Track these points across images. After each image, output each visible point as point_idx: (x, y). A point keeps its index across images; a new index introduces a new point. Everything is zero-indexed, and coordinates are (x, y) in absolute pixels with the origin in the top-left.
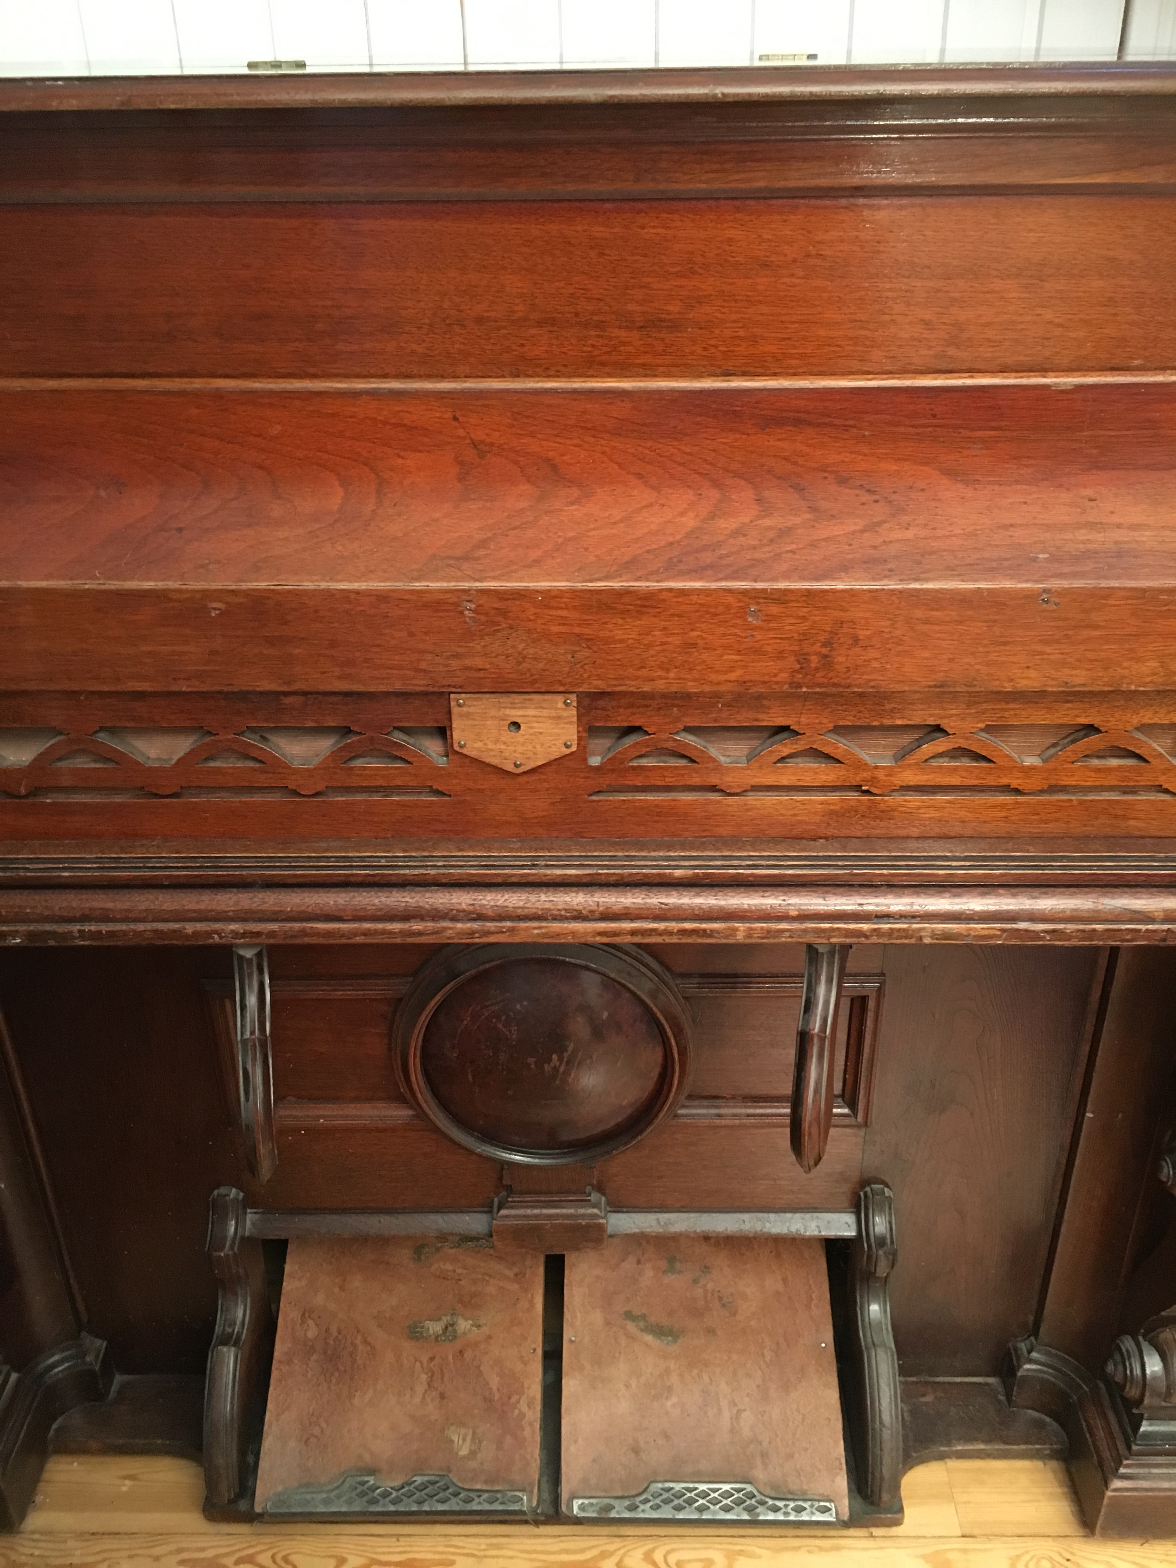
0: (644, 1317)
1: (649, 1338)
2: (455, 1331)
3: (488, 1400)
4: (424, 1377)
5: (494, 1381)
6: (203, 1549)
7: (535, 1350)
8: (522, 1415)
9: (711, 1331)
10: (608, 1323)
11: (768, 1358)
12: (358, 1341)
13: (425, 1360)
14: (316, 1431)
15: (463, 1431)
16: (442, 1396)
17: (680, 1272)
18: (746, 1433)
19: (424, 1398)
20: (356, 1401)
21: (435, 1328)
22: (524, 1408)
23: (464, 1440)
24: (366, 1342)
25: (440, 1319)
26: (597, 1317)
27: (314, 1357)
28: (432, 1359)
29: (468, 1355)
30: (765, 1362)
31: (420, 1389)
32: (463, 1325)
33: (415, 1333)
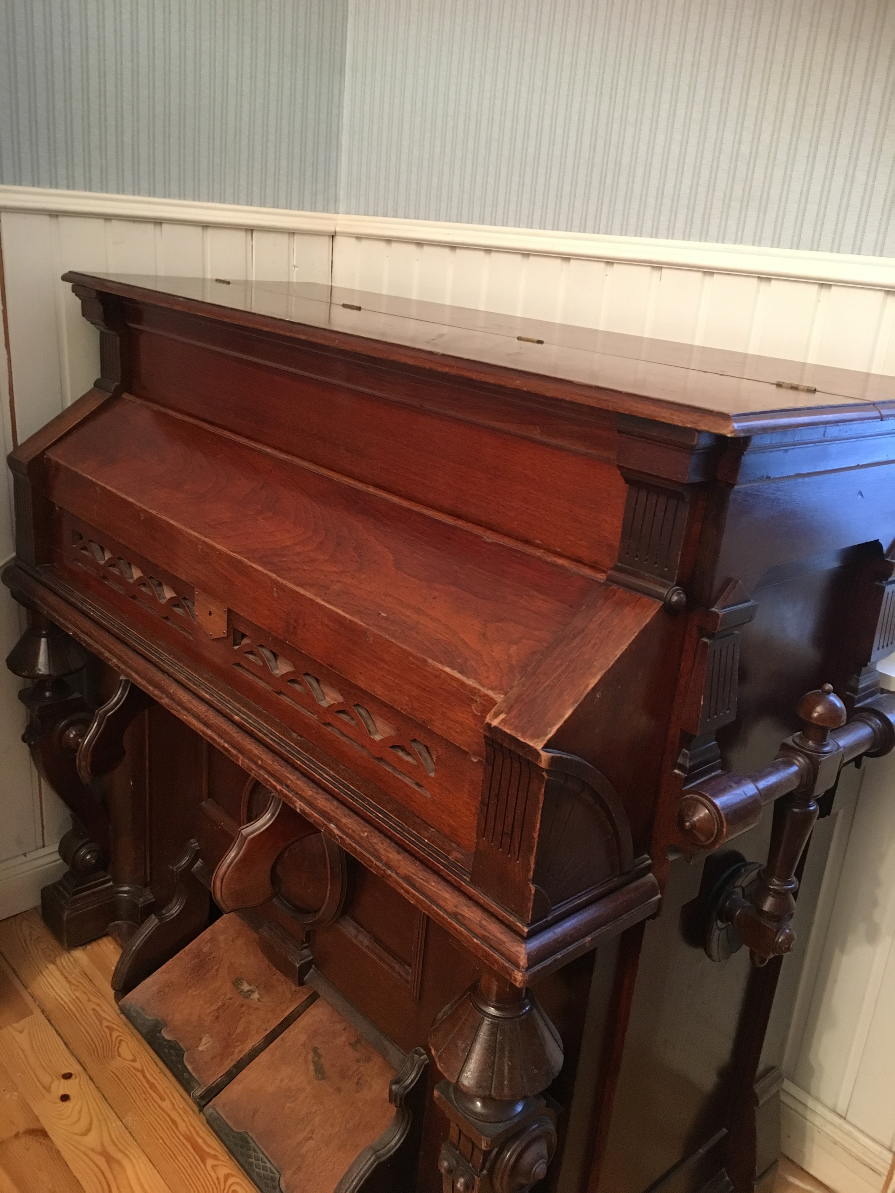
0: (320, 1056)
1: (312, 1067)
2: (250, 995)
3: (230, 1035)
4: (220, 1003)
5: (239, 1030)
6: (104, 1011)
7: (266, 1030)
8: (233, 1053)
9: (339, 1090)
10: (304, 1045)
11: (348, 1126)
12: (215, 967)
13: (228, 996)
14: (166, 991)
15: (210, 1039)
16: (217, 1018)
17: (357, 1050)
18: (304, 1150)
19: (211, 1012)
20: (190, 991)
21: (246, 987)
22: (237, 1051)
23: (206, 1044)
24: (217, 970)
25: (250, 985)
26: (303, 1038)
27: (196, 960)
28: (230, 999)
29: (243, 1009)
30: (345, 1126)
31: (214, 1007)
32: (256, 996)
33: (237, 983)
